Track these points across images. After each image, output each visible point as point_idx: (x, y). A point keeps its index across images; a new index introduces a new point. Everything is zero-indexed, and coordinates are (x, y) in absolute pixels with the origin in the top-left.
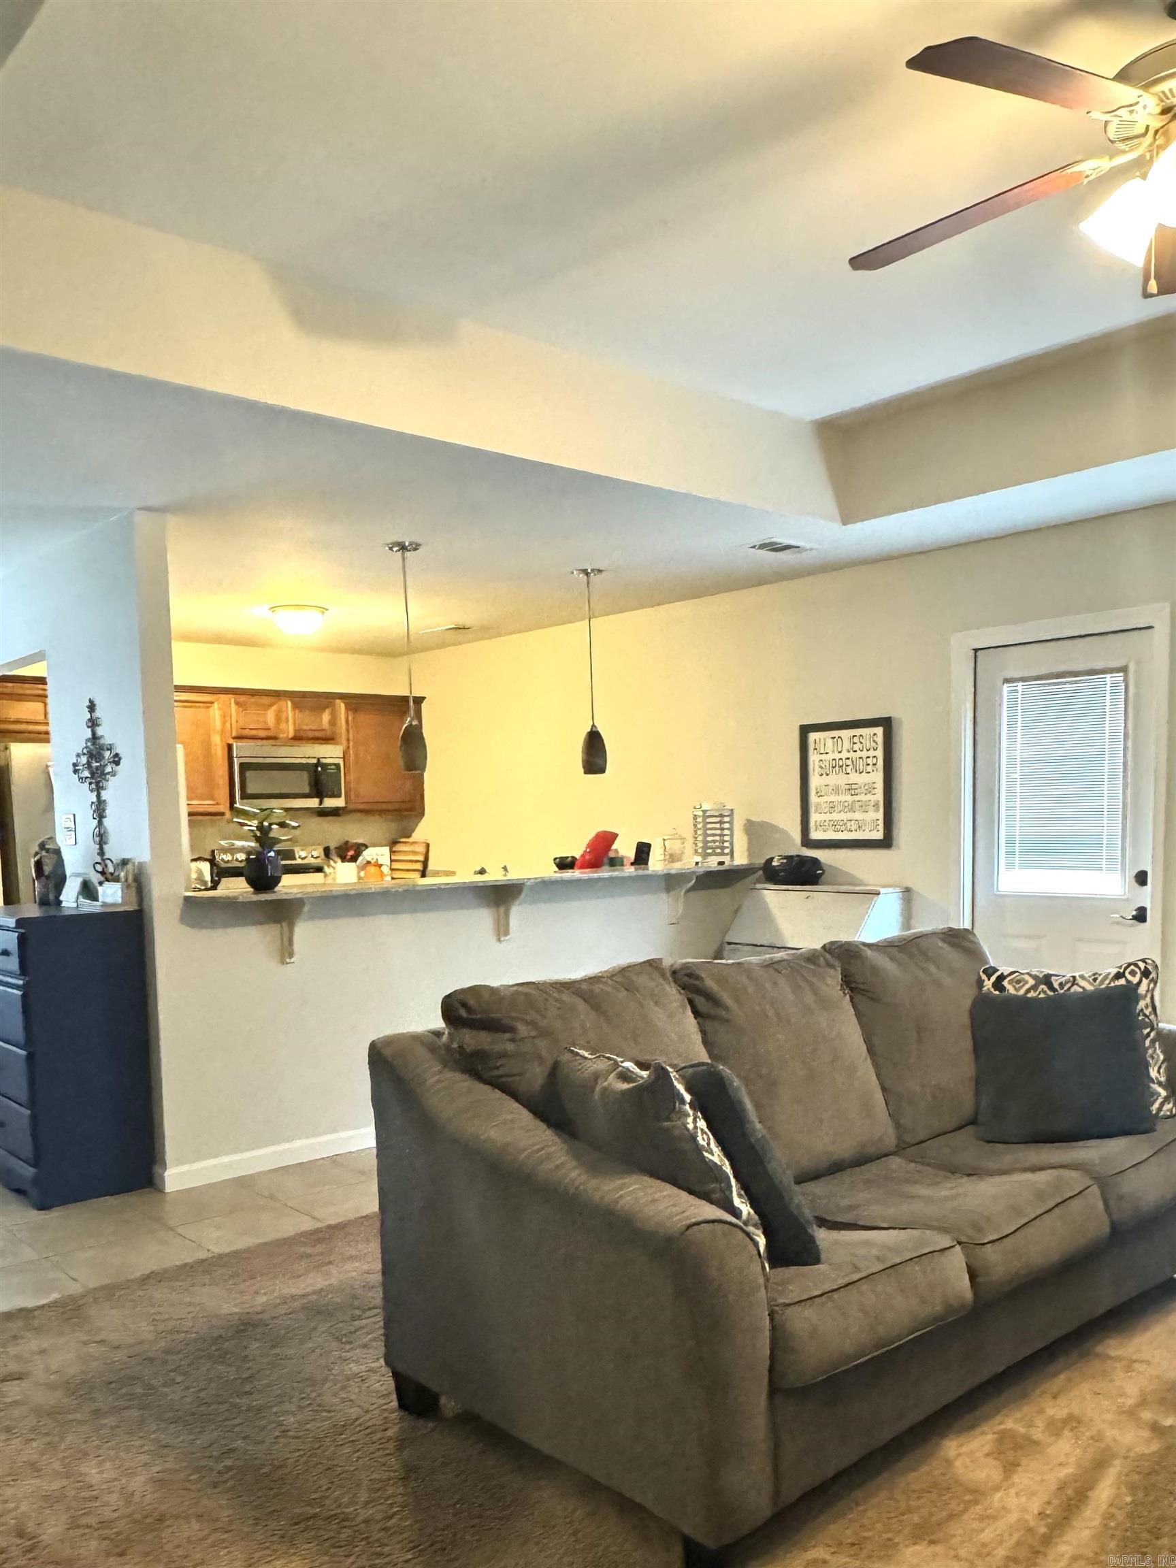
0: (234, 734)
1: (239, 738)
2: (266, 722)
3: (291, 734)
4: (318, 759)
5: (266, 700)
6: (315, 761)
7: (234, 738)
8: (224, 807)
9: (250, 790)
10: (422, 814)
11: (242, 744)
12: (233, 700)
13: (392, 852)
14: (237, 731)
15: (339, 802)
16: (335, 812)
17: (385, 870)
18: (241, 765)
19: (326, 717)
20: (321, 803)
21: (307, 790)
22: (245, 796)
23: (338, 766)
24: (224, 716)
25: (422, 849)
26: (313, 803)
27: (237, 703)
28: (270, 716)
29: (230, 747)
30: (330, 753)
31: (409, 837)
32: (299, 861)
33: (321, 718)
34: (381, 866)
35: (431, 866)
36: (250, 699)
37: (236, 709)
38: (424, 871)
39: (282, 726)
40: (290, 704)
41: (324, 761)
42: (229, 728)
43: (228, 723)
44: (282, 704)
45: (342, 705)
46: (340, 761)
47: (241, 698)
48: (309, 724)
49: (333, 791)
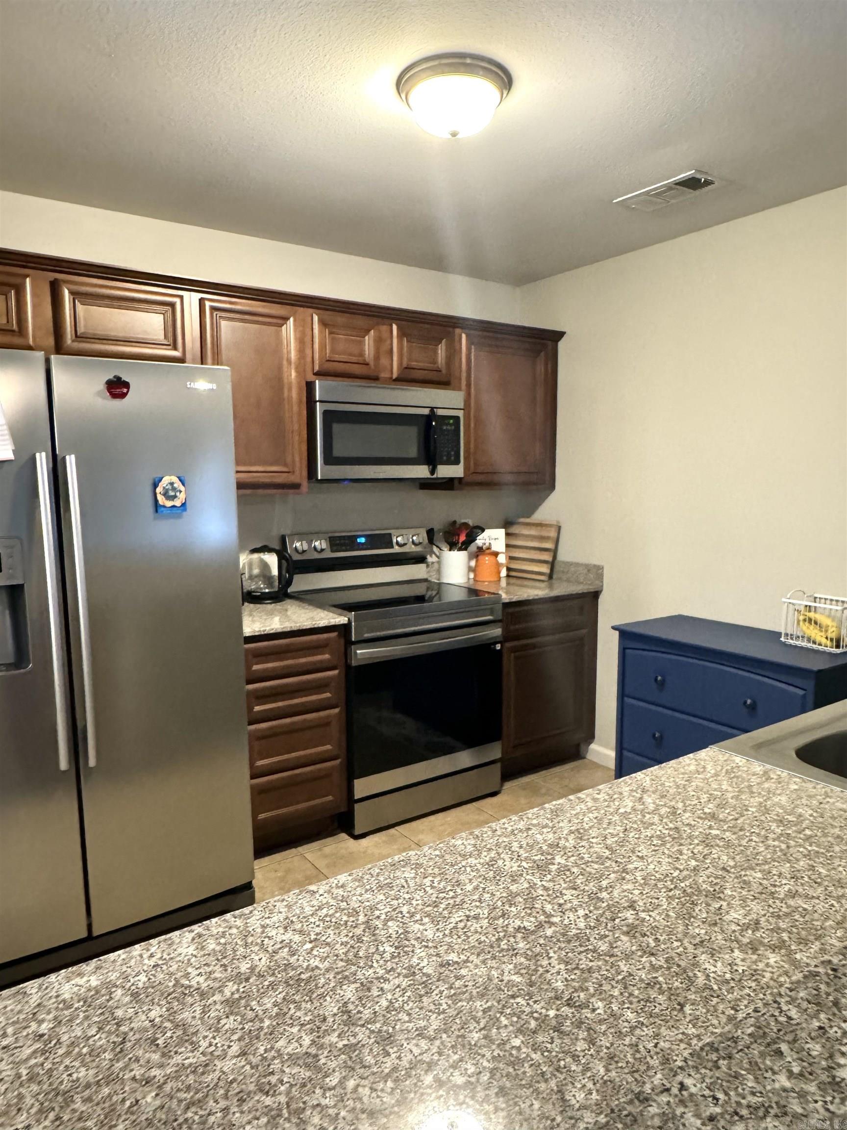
0: (317, 368)
2: (361, 354)
3: (395, 376)
4: (432, 409)
5: (360, 321)
6: (426, 412)
7: (318, 374)
8: (300, 474)
9: (337, 452)
10: (552, 487)
11: (331, 383)
12: (316, 318)
13: (507, 534)
14: (321, 364)
15: (457, 471)
16: (449, 484)
17: (502, 559)
18: (326, 413)
19: (441, 351)
20: (432, 472)
21: (413, 451)
22: (328, 460)
23: (457, 418)
24: (301, 342)
25: (553, 534)
26: (421, 471)
27: (322, 323)
28: (368, 345)
29: (310, 386)
30: (448, 401)
31: (529, 514)
32: (396, 549)
33: (436, 352)
34: (496, 554)
35: (564, 555)
36: (341, 319)
37: (320, 332)
38: (552, 564)
39: (384, 361)
40: (395, 327)
41: (440, 412)
42: (309, 359)
43: (308, 352)
44: (384, 328)
45: (464, 336)
46: (460, 414)
47: (328, 316)
48: (420, 361)
49: (449, 456)
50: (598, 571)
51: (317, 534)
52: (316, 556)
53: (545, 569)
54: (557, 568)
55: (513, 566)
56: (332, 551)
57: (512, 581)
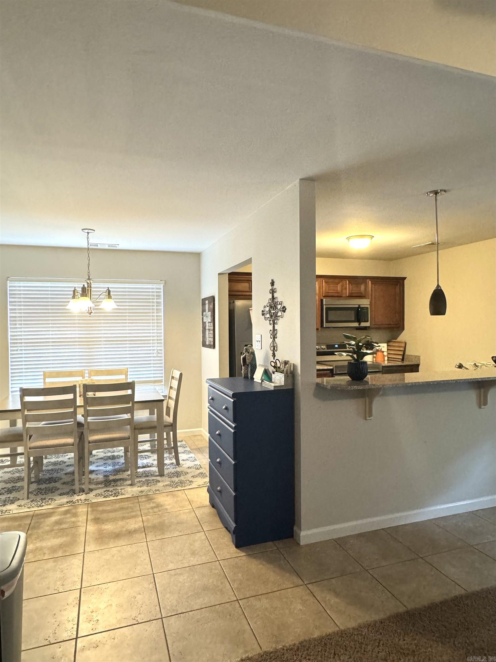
0: (324, 295)
1: (325, 297)
2: (337, 290)
3: (347, 296)
4: (359, 305)
5: (337, 281)
6: (357, 306)
7: (324, 297)
8: (319, 326)
9: (329, 319)
10: (403, 329)
11: (329, 299)
12: (324, 281)
13: (388, 346)
14: (325, 294)
15: (367, 324)
16: (365, 328)
17: (385, 354)
18: (326, 308)
19: (363, 287)
20: (359, 325)
21: (353, 319)
22: (327, 321)
23: (367, 308)
24: (319, 288)
25: (403, 345)
26: (356, 324)
27: (326, 282)
28: (339, 288)
29: (322, 301)
30: (365, 303)
31: (396, 339)
33: (361, 287)
34: (383, 352)
35: (407, 353)
36: (331, 280)
37: (325, 284)
38: (403, 355)
39: (344, 291)
40: (347, 281)
41: (362, 306)
42: (322, 292)
43: (321, 290)
44: (344, 282)
45: (370, 282)
46: (369, 306)
47: (327, 280)
48: (355, 290)
49: (365, 319)
50: (419, 357)
51: (323, 344)
52: (322, 350)
53: (401, 357)
54: (405, 357)
55: (389, 356)
56: (327, 349)
57: (389, 361)
